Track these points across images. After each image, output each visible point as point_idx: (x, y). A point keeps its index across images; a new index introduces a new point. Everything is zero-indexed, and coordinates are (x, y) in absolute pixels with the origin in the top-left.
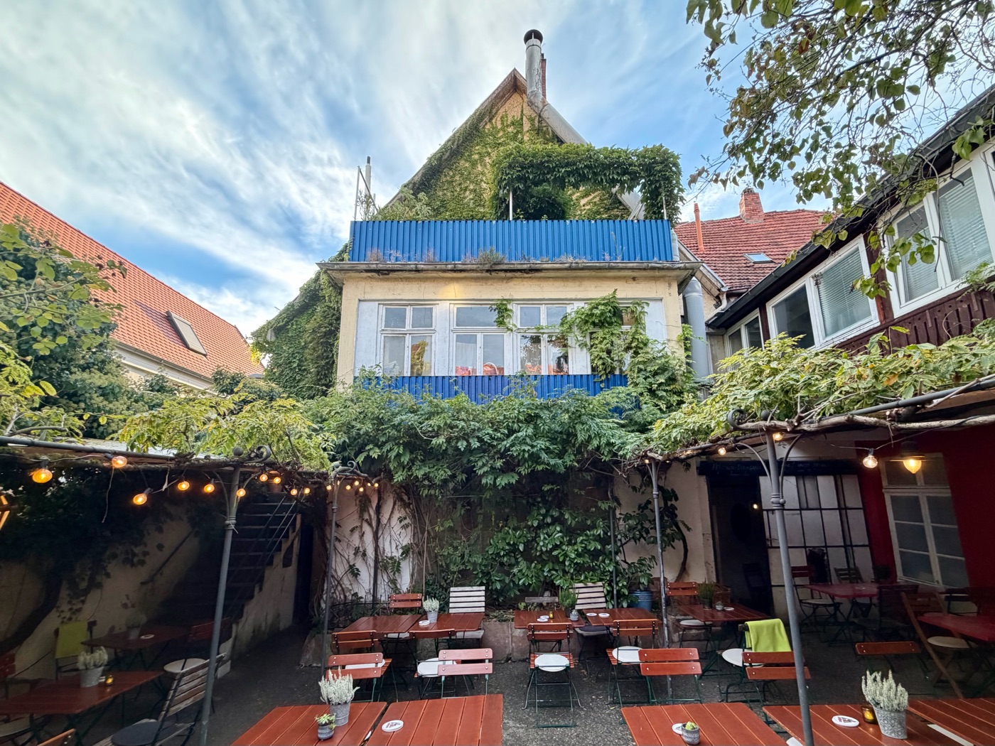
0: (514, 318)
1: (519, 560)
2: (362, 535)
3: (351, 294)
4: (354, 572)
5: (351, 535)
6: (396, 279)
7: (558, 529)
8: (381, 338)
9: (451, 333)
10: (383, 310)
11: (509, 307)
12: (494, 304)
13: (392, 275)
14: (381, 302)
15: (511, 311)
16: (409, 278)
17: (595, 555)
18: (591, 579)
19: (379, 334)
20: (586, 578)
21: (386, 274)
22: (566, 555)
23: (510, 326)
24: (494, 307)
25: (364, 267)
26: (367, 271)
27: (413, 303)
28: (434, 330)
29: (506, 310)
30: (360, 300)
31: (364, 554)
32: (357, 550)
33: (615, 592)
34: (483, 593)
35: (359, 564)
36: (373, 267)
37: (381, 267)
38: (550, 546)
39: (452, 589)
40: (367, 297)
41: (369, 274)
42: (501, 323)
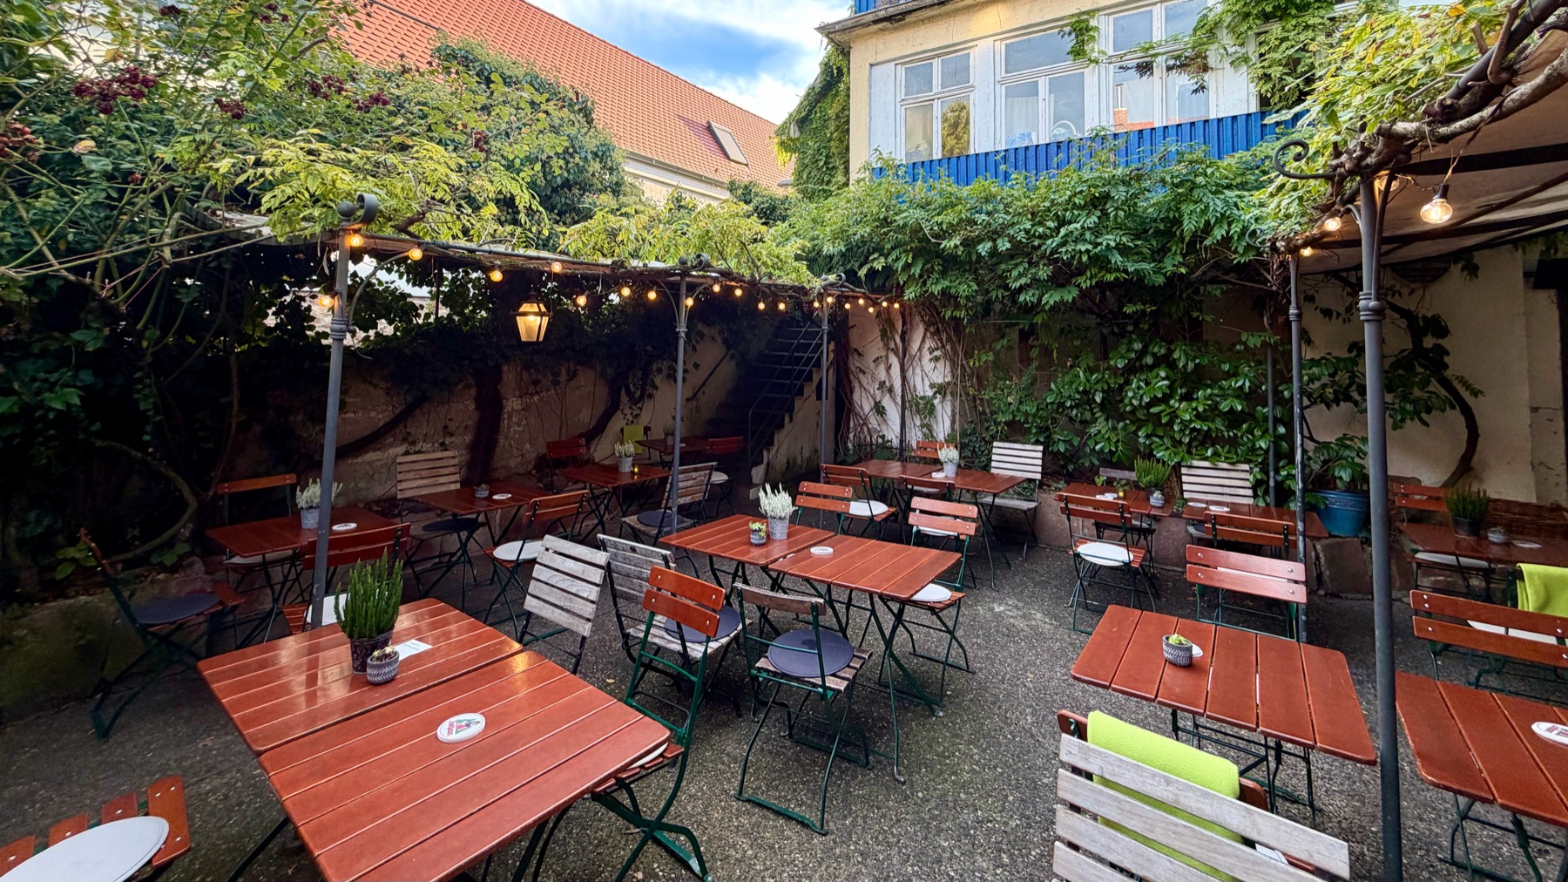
0: (1102, 40)
1: (1097, 415)
2: (889, 368)
3: (861, 57)
4: (880, 410)
5: (877, 366)
6: (915, 23)
7: (1163, 374)
8: (901, 112)
9: (998, 86)
10: (901, 70)
11: (1093, 23)
12: (1066, 25)
13: (909, 19)
14: (898, 61)
15: (1096, 29)
16: (932, 17)
17: (1233, 419)
18: (1226, 458)
19: (898, 106)
20: (1216, 454)
21: (900, 20)
22: (1174, 415)
23: (1094, 55)
24: (1067, 29)
25: (870, 18)
26: (876, 22)
27: (940, 52)
28: (972, 86)
29: (1088, 30)
30: (871, 65)
31: (891, 390)
32: (882, 384)
33: (1272, 483)
34: (1040, 455)
35: (886, 402)
36: (882, 14)
37: (891, 11)
38: (1146, 399)
39: (995, 444)
40: (880, 58)
41: (880, 26)
42: (1078, 52)
